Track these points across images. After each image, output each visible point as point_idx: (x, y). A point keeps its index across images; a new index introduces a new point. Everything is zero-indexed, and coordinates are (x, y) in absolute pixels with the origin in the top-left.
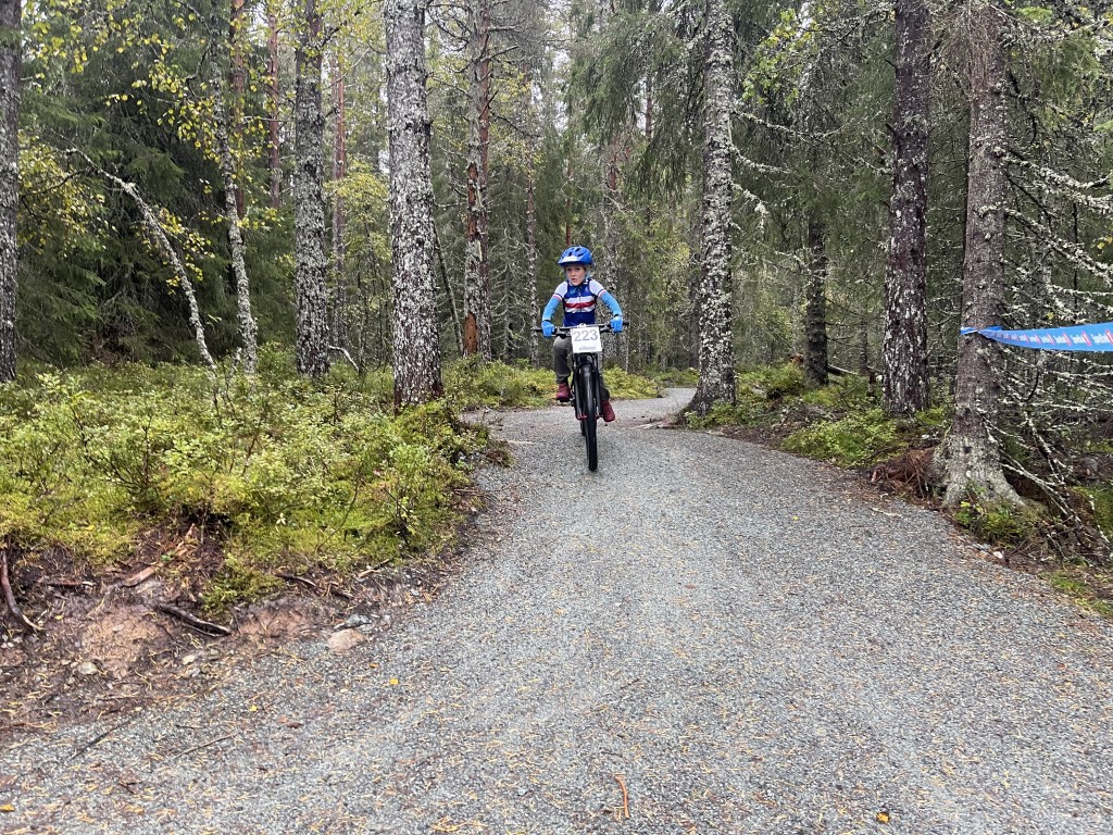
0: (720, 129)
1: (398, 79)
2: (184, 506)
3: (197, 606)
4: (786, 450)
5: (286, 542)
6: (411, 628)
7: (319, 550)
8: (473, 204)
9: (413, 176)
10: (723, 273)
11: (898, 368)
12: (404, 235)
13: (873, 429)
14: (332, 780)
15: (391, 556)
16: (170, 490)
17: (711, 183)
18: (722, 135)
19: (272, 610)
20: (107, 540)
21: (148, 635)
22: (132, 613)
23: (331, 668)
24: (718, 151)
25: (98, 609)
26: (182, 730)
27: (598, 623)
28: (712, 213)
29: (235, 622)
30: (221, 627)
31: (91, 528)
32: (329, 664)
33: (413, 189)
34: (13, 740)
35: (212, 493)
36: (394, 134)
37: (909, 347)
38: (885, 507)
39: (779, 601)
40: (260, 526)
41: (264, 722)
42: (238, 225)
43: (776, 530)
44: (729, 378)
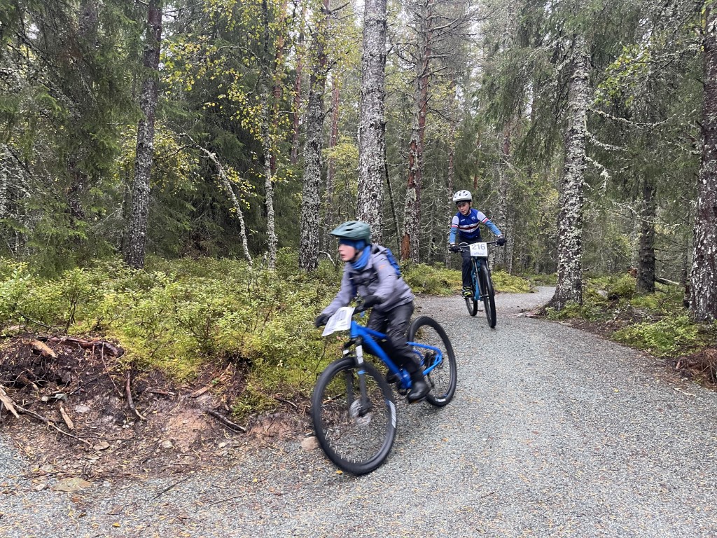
0: (579, 121)
1: (368, 97)
2: (226, 352)
3: (230, 412)
4: (615, 341)
5: (282, 378)
6: (352, 440)
7: (301, 384)
8: (412, 165)
9: (373, 156)
10: (576, 216)
11: (701, 289)
12: (365, 191)
13: (681, 331)
14: (296, 533)
15: (343, 392)
16: (220, 341)
17: (570, 156)
18: (580, 124)
19: (271, 420)
20: (184, 368)
21: (201, 428)
22: (193, 413)
23: (302, 460)
24: (576, 136)
25: (175, 409)
26: (215, 488)
27: (471, 451)
28: (570, 176)
29: (249, 425)
30: (242, 428)
31: (176, 360)
32: (301, 458)
33: (372, 164)
34: (123, 484)
35: (242, 345)
36: (363, 130)
37: (710, 274)
38: (684, 388)
39: (598, 449)
40: (268, 367)
41: (261, 489)
42: (271, 179)
43: (601, 398)
44: (578, 285)
